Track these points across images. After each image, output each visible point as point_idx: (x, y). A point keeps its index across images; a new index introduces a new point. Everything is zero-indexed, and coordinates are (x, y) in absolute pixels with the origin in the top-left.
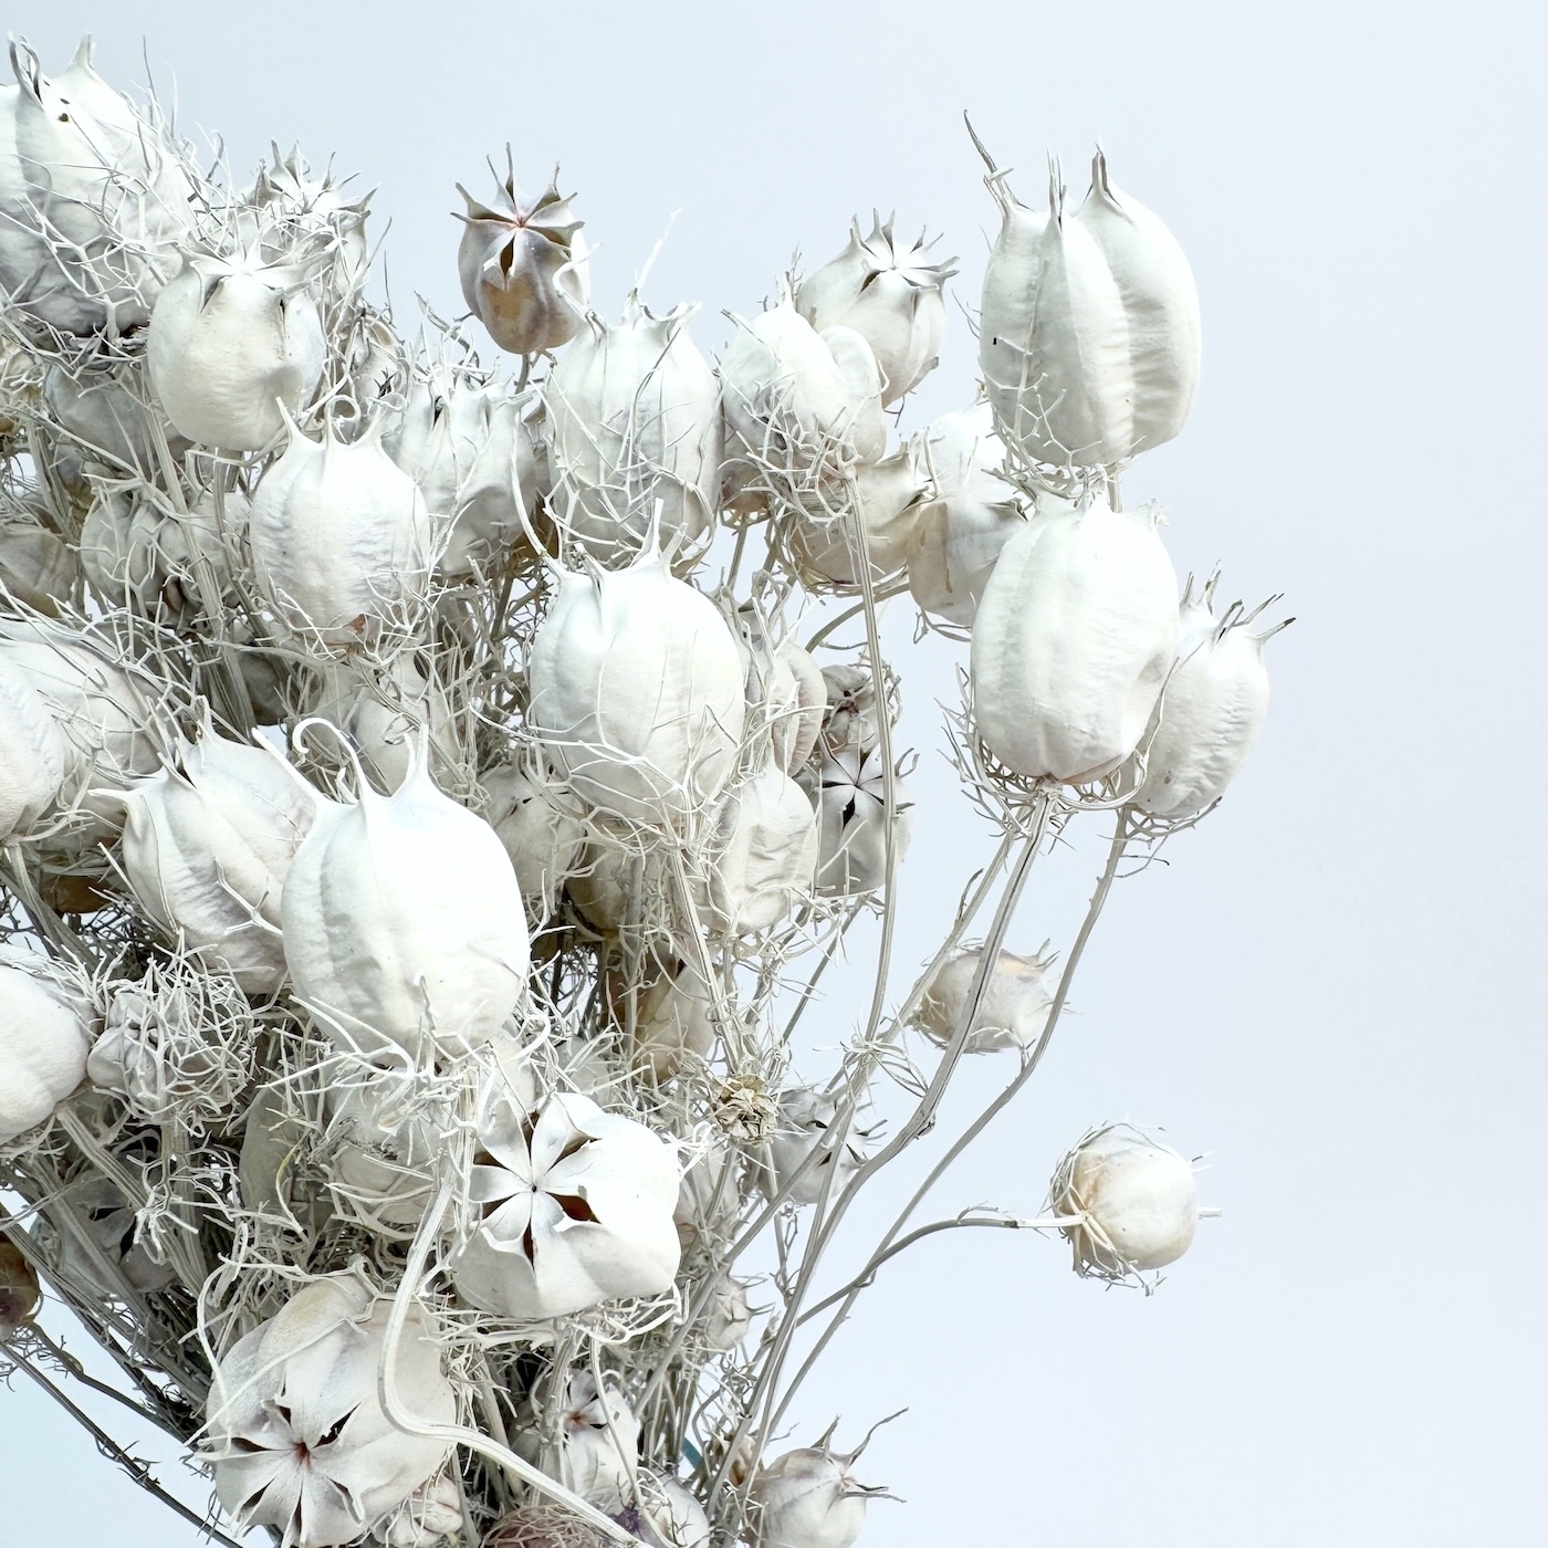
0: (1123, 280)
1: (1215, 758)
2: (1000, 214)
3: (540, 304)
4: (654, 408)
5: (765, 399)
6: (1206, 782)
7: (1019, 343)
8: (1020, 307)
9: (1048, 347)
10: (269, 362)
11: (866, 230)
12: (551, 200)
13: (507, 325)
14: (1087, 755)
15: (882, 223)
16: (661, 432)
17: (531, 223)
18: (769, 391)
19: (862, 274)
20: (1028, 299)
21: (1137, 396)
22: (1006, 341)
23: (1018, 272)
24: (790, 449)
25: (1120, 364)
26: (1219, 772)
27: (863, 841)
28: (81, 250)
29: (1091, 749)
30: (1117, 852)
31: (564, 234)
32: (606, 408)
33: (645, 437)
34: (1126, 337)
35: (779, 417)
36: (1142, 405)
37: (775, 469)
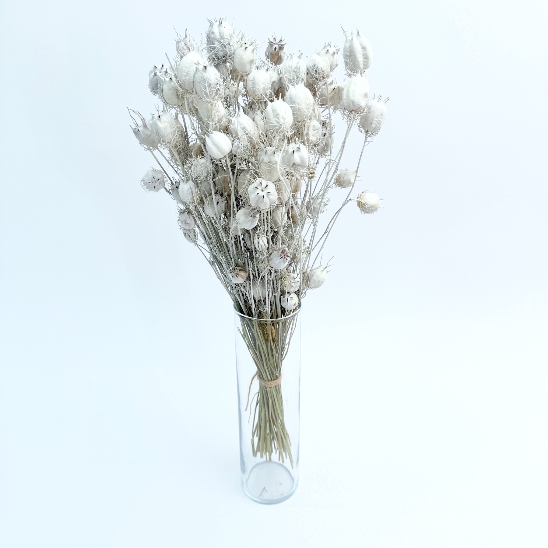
0: (361, 45)
1: (378, 120)
2: (346, 37)
3: (279, 56)
4: (299, 67)
5: (314, 66)
6: (377, 124)
7: (348, 54)
8: (348, 49)
9: (352, 54)
10: (252, 58)
11: (327, 45)
12: (281, 41)
13: (273, 60)
14: (357, 106)
15: (329, 43)
16: (300, 71)
17: (278, 44)
18: (314, 64)
19: (326, 50)
20: (349, 48)
21: (363, 61)
22: (347, 54)
23: (348, 45)
24: (318, 72)
25: (361, 56)
26: (379, 123)
27: (327, 140)
28: (226, 45)
29: (358, 105)
30: (366, 141)
31: (283, 45)
32: (292, 67)
33: (298, 71)
34: (362, 52)
35: (316, 68)
36: (364, 62)
37: (315, 75)
